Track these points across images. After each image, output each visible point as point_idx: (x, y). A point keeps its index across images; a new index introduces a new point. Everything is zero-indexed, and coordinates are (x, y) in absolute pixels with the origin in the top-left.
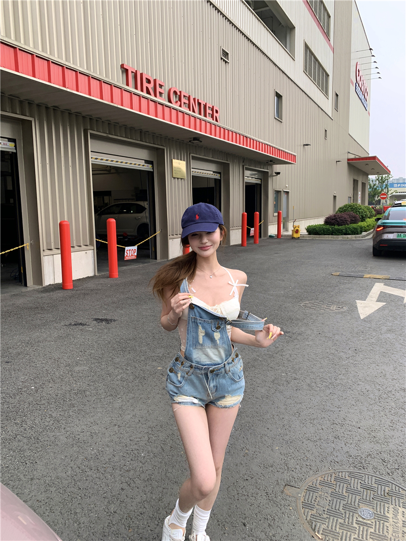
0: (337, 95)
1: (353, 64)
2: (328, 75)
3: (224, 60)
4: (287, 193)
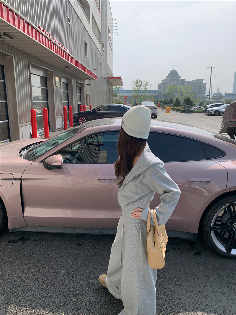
0: (103, 43)
1: (108, 26)
2: (100, 33)
3: (69, 24)
4: (89, 95)
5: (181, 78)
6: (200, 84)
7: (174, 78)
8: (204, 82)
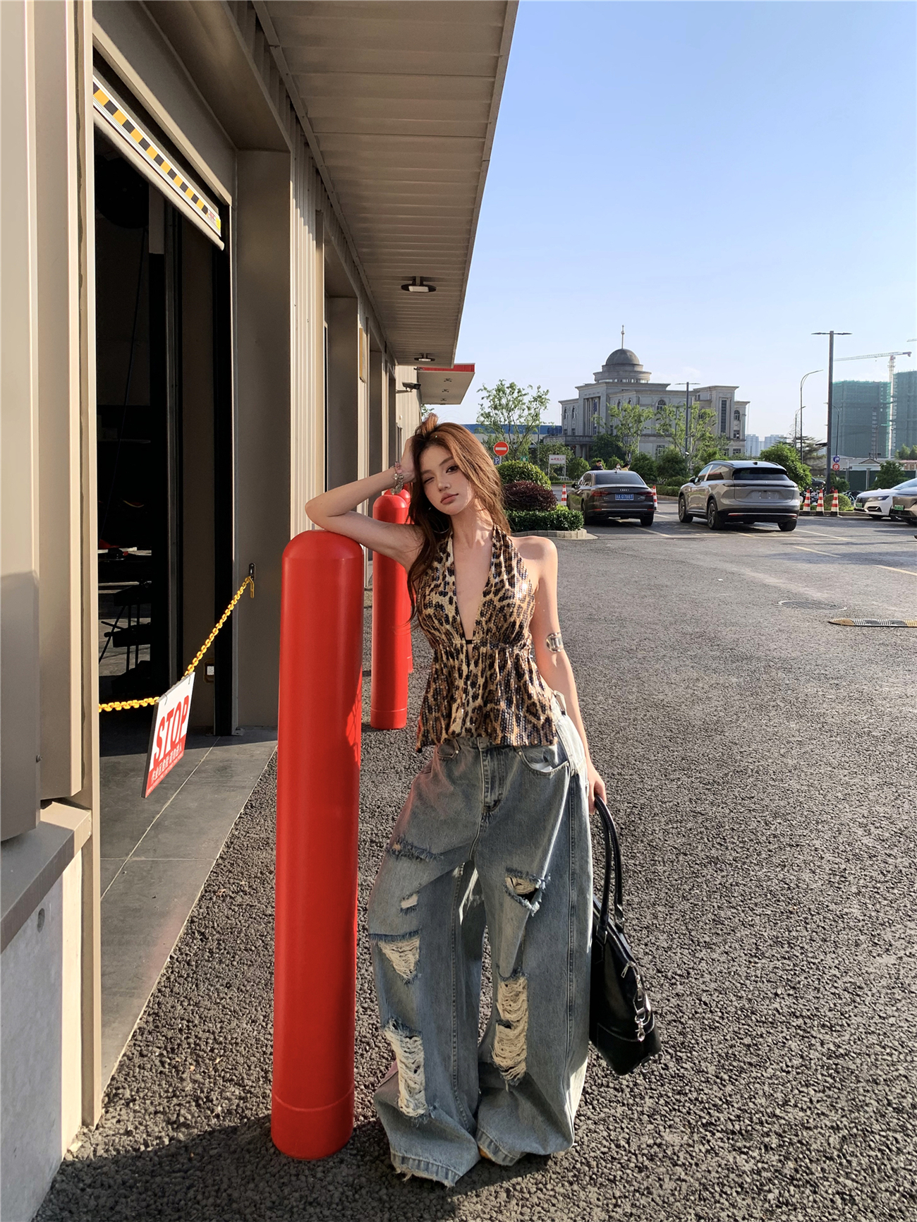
5: (653, 380)
6: (724, 403)
7: (624, 381)
8: (738, 397)
